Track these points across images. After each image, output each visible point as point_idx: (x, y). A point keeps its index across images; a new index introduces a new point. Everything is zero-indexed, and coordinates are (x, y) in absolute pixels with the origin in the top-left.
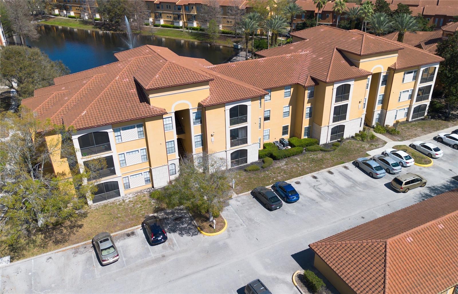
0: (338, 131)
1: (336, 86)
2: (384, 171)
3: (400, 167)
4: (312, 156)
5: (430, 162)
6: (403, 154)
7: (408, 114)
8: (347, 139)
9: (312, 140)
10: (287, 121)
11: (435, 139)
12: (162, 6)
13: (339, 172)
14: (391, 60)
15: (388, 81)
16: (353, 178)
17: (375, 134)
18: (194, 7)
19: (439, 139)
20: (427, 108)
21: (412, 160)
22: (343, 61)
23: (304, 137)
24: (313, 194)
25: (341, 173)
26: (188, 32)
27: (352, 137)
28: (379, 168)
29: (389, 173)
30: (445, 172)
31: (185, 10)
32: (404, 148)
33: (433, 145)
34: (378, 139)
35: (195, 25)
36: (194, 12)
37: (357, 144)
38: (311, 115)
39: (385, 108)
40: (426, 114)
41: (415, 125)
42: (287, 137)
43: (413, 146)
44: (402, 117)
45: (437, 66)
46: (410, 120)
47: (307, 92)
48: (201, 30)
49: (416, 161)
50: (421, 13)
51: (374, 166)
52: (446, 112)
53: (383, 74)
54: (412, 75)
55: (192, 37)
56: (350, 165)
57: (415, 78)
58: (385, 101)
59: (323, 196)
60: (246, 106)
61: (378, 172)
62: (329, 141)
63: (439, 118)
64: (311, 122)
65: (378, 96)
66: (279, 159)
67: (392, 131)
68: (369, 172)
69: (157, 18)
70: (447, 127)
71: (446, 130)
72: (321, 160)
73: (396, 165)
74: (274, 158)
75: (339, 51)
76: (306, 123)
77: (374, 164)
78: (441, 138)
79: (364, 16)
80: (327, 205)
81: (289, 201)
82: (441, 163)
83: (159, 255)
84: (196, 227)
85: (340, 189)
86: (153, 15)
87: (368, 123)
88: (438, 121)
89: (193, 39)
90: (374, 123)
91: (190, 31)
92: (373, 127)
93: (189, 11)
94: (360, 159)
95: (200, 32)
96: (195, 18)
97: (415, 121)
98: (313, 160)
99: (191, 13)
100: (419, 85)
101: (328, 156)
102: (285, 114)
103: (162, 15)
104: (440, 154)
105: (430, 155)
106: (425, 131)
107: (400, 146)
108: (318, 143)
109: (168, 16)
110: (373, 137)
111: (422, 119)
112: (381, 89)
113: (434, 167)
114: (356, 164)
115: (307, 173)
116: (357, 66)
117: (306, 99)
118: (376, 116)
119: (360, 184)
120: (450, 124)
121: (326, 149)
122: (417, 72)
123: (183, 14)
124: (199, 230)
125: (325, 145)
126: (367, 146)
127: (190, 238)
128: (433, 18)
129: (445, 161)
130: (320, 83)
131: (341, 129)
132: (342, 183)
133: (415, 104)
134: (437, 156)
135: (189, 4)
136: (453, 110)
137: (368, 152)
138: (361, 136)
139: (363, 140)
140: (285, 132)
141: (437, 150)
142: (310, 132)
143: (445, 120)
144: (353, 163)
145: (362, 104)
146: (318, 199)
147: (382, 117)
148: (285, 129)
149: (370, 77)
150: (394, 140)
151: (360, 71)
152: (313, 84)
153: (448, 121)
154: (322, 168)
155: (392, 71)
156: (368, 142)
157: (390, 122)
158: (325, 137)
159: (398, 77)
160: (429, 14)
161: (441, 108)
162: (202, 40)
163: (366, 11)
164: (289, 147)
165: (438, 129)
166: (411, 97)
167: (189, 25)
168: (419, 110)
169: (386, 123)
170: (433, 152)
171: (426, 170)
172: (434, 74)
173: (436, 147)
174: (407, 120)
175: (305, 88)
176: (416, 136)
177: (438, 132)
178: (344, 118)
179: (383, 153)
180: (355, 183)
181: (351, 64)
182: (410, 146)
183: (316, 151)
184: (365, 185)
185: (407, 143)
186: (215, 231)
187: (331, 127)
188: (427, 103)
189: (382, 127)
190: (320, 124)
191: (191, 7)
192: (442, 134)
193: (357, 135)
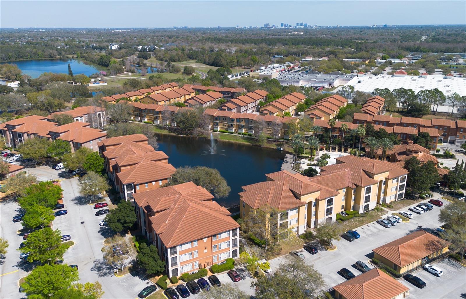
0: (367, 207)
1: (366, 188)
2: (390, 225)
3: (396, 223)
4: (358, 219)
5: (408, 220)
6: (397, 217)
7: (395, 198)
8: (371, 210)
9: (356, 212)
10: (343, 203)
11: (409, 209)
12: (219, 118)
13: (372, 226)
14: (387, 174)
15: (386, 183)
16: (378, 228)
17: (382, 208)
18: (243, 120)
19: (411, 210)
20: (404, 194)
21: (401, 219)
22: (367, 176)
23: (351, 210)
24: (364, 235)
25: (373, 226)
26: (241, 137)
27: (372, 210)
28: (388, 223)
29: (392, 225)
30: (415, 224)
31: (237, 121)
32: (396, 214)
33: (409, 212)
34: (384, 210)
35: (244, 131)
36: (243, 123)
37: (375, 213)
38: (354, 200)
39: (385, 195)
40: (404, 197)
41: (399, 203)
42: (343, 210)
43: (400, 213)
44: (393, 199)
45: (406, 175)
46: (397, 200)
47: (353, 190)
48: (249, 135)
49: (403, 220)
50: (392, 132)
51: (386, 223)
52: (413, 196)
53: (384, 181)
54: (396, 180)
55: (245, 141)
56: (375, 222)
57: (397, 181)
58: (385, 192)
59: (368, 235)
60: (333, 199)
61: (388, 225)
62: (363, 212)
63: (410, 199)
64: (355, 203)
65: (382, 190)
66: (344, 221)
67: (390, 206)
68: (384, 225)
69: (215, 126)
70: (414, 203)
71: (413, 205)
72: (363, 221)
73: (395, 222)
74: (343, 220)
75: (364, 171)
76: (352, 204)
77: (386, 222)
78: (412, 209)
79: (361, 135)
80: (371, 239)
81: (356, 238)
82: (413, 220)
83: (318, 257)
84: (325, 248)
85: (374, 233)
86: (212, 124)
87: (378, 203)
88: (409, 200)
89: (246, 142)
90: (381, 202)
91: (242, 136)
92: (381, 204)
93: (240, 122)
94: (379, 220)
95: (249, 137)
96: (243, 126)
97: (399, 200)
98: (359, 221)
99: (241, 124)
100: (400, 184)
101: (364, 219)
102: (343, 200)
103: (219, 124)
104: (412, 217)
105: (408, 217)
106: (405, 206)
107: (395, 213)
108: (358, 213)
109: (223, 125)
110: (382, 209)
111: (402, 200)
112: (383, 187)
113: (410, 222)
114: (378, 222)
115: (359, 227)
116: (373, 178)
117: (353, 193)
118: (381, 199)
119: (382, 230)
120: (415, 202)
121: (363, 215)
122: (398, 178)
123: (235, 124)
124: (327, 249)
125: (362, 214)
126: (380, 214)
127: (325, 252)
128: (399, 134)
129: (414, 220)
130: (359, 187)
131: (368, 206)
132: (375, 230)
133: (398, 193)
134: (411, 218)
135: (240, 118)
136: (416, 194)
137: (381, 217)
138: (376, 209)
139: (377, 211)
140: (342, 208)
141: (411, 215)
142: (354, 208)
143: (413, 200)
144: (376, 222)
145: (376, 194)
146: (367, 237)
147: (384, 200)
148: (343, 206)
149: (378, 183)
150: (391, 211)
151: (374, 181)
152: (356, 187)
153: (414, 200)
154: (364, 224)
155: (387, 180)
156: (380, 212)
157: (388, 202)
158: (361, 210)
159: (390, 182)
160: (397, 132)
161: (410, 193)
162: (253, 143)
163: (362, 132)
164: (347, 215)
165: (410, 205)
166: (396, 189)
167: (240, 131)
168: (401, 195)
169: (386, 202)
170: (409, 216)
171: (407, 224)
172: (405, 179)
173: (410, 213)
174: (395, 200)
175: (352, 189)
176: (400, 208)
177: (410, 206)
178: (369, 201)
179: (388, 217)
180: (380, 230)
181: (370, 177)
182: (399, 213)
183: (359, 217)
184: (384, 231)
185: (397, 212)
186: (333, 249)
187: (364, 206)
188: (404, 191)
189: (384, 204)
190: (359, 204)
191: (241, 120)
192: (412, 207)
193: (374, 209)
